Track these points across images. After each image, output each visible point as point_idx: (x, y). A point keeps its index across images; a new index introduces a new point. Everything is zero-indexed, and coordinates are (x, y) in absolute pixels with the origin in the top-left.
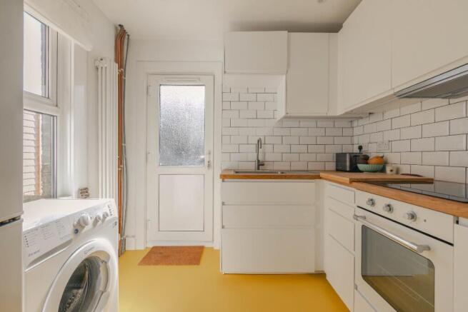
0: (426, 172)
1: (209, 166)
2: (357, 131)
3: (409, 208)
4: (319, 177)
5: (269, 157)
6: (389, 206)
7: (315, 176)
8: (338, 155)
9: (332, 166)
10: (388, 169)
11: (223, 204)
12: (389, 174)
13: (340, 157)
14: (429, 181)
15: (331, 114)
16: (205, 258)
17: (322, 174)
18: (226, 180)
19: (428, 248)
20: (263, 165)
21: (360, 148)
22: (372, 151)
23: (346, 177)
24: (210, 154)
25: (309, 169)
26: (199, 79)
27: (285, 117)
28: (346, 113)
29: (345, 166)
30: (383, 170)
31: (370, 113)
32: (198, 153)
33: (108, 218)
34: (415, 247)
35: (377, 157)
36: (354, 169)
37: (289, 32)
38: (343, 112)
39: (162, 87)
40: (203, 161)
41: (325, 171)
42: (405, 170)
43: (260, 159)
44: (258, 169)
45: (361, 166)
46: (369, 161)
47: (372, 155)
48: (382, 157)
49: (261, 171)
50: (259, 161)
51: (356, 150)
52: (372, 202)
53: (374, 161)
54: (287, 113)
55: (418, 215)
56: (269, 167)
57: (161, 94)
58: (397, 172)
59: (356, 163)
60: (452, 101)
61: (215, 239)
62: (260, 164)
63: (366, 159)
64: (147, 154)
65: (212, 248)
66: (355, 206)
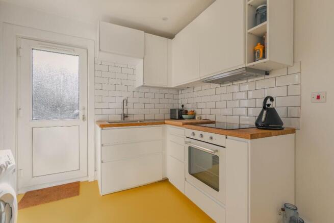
0: (212, 118)
1: (83, 119)
2: (180, 96)
3: (209, 134)
4: (164, 123)
5: (131, 111)
6: (201, 135)
7: (162, 122)
8: (172, 110)
9: (168, 116)
10: (197, 117)
11: (102, 145)
12: (197, 120)
13: (173, 111)
14: (214, 122)
15: (168, 86)
16: (82, 189)
17: (166, 121)
18: (104, 128)
19: (217, 151)
20: (127, 117)
21: (183, 106)
22: (189, 108)
23: (180, 122)
24: (84, 109)
25: (156, 118)
26: (74, 50)
27: (143, 86)
28: (177, 87)
29: (176, 117)
30: (194, 118)
31: (188, 88)
32: (73, 109)
33: (9, 166)
34: (213, 151)
35: (191, 111)
36: (181, 118)
37: (145, 32)
38: (176, 86)
39: (34, 50)
40: (78, 115)
41: (167, 120)
42: (204, 117)
43: (124, 112)
44: (124, 119)
45: (184, 116)
46: (188, 113)
47: (189, 110)
48: (194, 111)
49: (125, 121)
50: (124, 114)
51: (181, 107)
52: (194, 134)
53: (190, 113)
54: (144, 84)
55: (213, 138)
56: (131, 118)
57: (33, 56)
58: (201, 119)
59: (181, 115)
60: (222, 85)
61: (89, 174)
62: (125, 116)
63: (186, 112)
64: (18, 110)
65: (87, 181)
66: (185, 137)
